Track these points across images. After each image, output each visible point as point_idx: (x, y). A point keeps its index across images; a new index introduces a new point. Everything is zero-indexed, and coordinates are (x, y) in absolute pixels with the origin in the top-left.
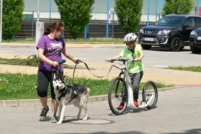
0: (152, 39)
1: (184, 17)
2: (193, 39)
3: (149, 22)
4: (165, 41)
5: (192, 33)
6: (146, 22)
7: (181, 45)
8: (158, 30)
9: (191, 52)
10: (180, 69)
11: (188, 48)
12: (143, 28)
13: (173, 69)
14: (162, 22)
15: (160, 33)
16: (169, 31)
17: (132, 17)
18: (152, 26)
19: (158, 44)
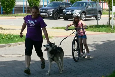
0: (45, 14)
1: (60, 3)
2: (64, 13)
3: (44, 5)
4: (51, 15)
5: (64, 11)
6: (43, 5)
7: (59, 16)
8: (47, 9)
9: (63, 20)
10: (57, 28)
11: (62, 17)
12: (40, 8)
13: (54, 28)
14: (50, 5)
15: (48, 11)
16: (53, 10)
17: (36, 3)
18: (45, 7)
19: (47, 16)
